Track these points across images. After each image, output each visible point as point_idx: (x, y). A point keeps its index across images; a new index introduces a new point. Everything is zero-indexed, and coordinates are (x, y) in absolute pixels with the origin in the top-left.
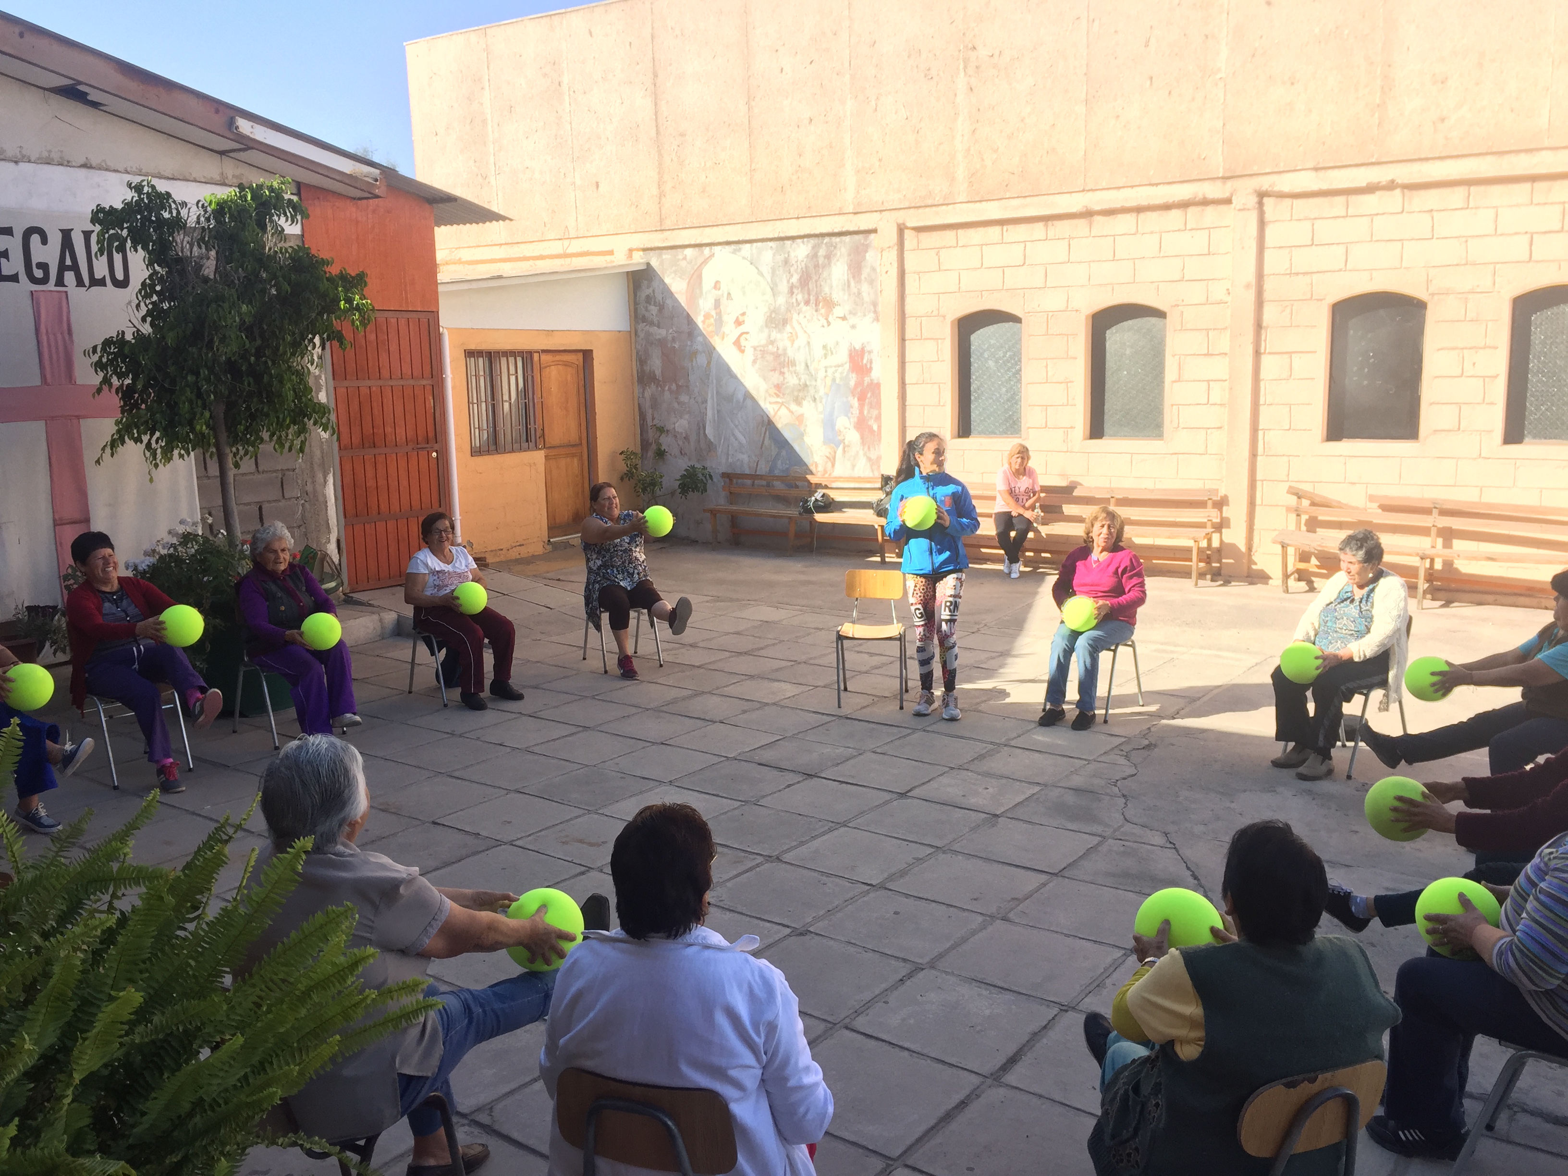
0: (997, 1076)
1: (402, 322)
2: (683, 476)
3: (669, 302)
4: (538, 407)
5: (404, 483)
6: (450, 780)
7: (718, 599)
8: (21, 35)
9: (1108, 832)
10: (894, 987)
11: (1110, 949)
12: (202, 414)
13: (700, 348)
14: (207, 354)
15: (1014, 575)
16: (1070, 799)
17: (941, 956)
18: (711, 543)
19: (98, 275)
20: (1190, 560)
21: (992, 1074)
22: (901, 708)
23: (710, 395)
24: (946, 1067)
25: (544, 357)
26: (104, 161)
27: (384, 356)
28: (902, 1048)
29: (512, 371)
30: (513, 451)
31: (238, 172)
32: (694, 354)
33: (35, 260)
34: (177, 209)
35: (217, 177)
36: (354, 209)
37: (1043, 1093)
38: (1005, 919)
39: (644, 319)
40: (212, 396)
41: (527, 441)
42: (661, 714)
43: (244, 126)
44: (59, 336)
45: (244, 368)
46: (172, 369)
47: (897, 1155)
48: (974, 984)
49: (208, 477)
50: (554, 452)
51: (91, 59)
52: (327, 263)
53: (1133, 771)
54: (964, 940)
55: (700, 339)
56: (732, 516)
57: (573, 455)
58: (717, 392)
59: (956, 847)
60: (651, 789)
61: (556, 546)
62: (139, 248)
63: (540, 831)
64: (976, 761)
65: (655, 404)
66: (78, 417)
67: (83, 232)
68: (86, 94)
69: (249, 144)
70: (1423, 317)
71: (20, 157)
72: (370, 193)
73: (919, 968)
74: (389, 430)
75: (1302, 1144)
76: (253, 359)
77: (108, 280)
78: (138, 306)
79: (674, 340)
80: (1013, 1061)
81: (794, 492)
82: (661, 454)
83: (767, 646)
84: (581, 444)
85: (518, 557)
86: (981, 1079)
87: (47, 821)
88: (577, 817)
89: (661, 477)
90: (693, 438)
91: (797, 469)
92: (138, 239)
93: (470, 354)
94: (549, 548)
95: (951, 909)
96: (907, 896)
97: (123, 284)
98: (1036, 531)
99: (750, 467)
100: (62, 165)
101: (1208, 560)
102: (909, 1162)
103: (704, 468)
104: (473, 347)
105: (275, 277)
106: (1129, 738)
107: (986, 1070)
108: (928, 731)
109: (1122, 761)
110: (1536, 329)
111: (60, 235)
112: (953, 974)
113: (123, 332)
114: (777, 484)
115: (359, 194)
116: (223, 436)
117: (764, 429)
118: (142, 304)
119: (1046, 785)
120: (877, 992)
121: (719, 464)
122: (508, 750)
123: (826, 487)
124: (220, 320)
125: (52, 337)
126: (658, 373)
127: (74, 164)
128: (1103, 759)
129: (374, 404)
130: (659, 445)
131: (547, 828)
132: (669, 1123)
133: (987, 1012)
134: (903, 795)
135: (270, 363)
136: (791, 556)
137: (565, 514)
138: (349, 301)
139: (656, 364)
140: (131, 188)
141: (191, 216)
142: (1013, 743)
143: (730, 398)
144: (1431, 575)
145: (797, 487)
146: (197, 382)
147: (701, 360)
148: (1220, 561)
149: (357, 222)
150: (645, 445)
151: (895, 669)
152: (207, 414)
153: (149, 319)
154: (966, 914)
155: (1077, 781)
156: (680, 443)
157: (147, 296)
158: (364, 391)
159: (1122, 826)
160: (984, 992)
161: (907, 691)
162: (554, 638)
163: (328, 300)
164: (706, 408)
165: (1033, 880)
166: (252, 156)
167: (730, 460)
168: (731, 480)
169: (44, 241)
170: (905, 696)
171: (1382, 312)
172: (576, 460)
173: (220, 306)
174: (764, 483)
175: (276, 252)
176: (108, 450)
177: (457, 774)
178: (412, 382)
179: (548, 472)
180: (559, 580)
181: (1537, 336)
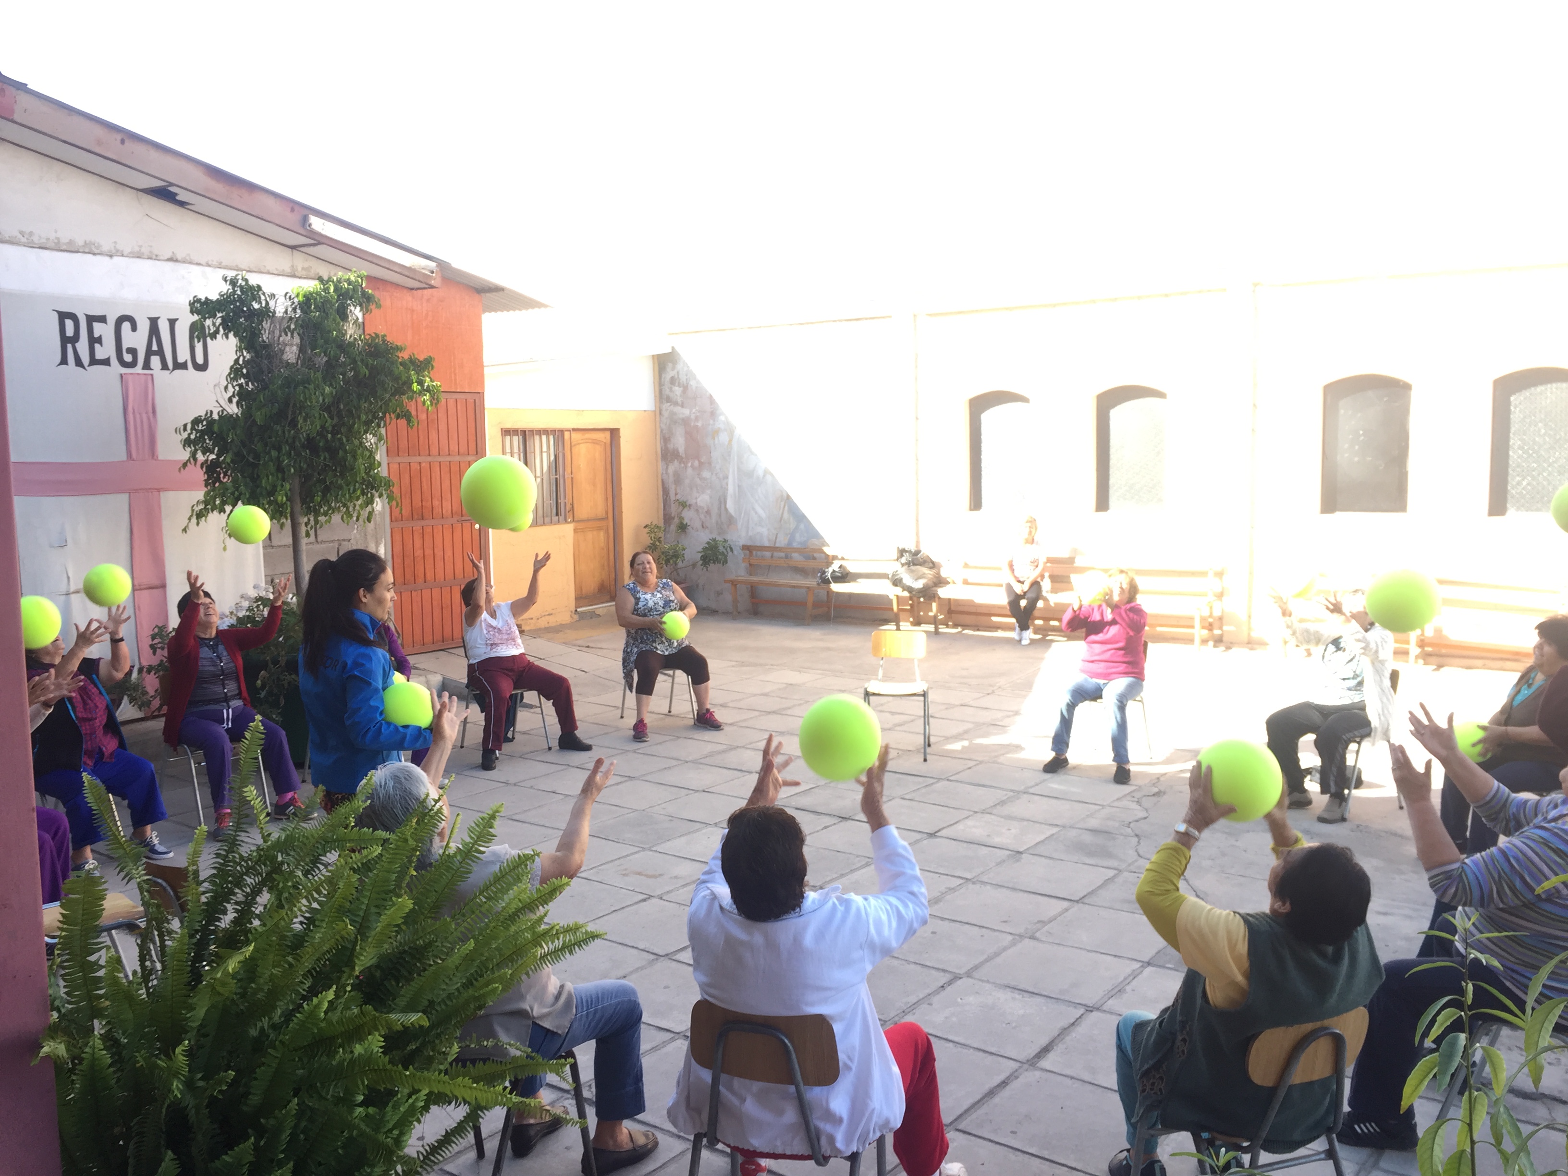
0: (1033, 1062)
1: (451, 403)
2: (705, 549)
3: (693, 383)
4: (568, 482)
5: (449, 553)
6: (510, 822)
7: (742, 664)
8: (123, 142)
9: (1123, 866)
10: (936, 992)
11: (1128, 962)
12: (282, 486)
13: (722, 426)
14: (289, 432)
15: (1025, 642)
16: (1088, 838)
17: (976, 968)
18: (731, 613)
19: (181, 360)
20: (1192, 627)
21: (1028, 1061)
22: (925, 760)
23: (731, 470)
24: (987, 1055)
25: (575, 436)
26: (189, 255)
27: (433, 435)
28: (946, 1040)
29: (545, 449)
30: (544, 524)
31: (306, 265)
32: (716, 432)
33: (125, 346)
34: (266, 300)
35: (288, 270)
36: (410, 299)
37: (1075, 1075)
38: (1032, 938)
39: (668, 399)
40: (292, 470)
41: (557, 514)
42: (701, 766)
43: (317, 223)
44: (144, 416)
45: (321, 444)
46: (259, 447)
47: (949, 1121)
48: (1008, 989)
49: (273, 547)
50: (583, 526)
51: (183, 164)
52: (399, 349)
53: (1144, 814)
54: (997, 954)
55: (722, 418)
56: (752, 587)
57: (599, 529)
58: (739, 468)
59: (985, 878)
60: (697, 830)
61: (582, 616)
62: (231, 335)
63: (601, 865)
64: (998, 807)
65: (678, 481)
66: (159, 490)
67: (169, 320)
68: (176, 194)
69: (319, 240)
70: (1409, 397)
71: (114, 251)
72: (426, 284)
73: (956, 977)
74: (436, 503)
75: (1298, 1076)
76: (330, 435)
77: (190, 364)
78: (226, 388)
79: (697, 419)
80: (1046, 1050)
81: (811, 564)
82: (683, 527)
83: (795, 706)
84: (607, 518)
85: (547, 626)
86: (1018, 1064)
87: (160, 849)
88: (632, 854)
89: (684, 549)
90: (714, 512)
91: (815, 541)
92: (228, 326)
93: (506, 432)
94: (576, 617)
95: (984, 930)
96: (942, 919)
97: (202, 368)
98: (1046, 600)
99: (769, 540)
100: (151, 258)
101: (1210, 627)
102: (961, 1127)
103: (725, 541)
104: (508, 425)
105: (354, 361)
106: (1140, 787)
107: (1022, 1057)
108: (951, 781)
109: (1134, 806)
110: (1515, 408)
111: (148, 323)
112: (988, 981)
113: (211, 412)
114: (796, 556)
115: (416, 284)
116: (298, 507)
117: (783, 504)
118: (230, 386)
119: (1064, 827)
120: (921, 996)
121: (739, 537)
122: (561, 797)
123: (843, 559)
124: (306, 399)
125: (138, 416)
126: (681, 450)
127: (162, 258)
128: (1116, 804)
129: (424, 479)
130: (681, 518)
131: (607, 863)
132: (786, 1041)
133: (1022, 1012)
134: (932, 835)
135: (344, 440)
136: (809, 625)
137: (591, 585)
138: (421, 383)
139: (679, 442)
140: (226, 281)
141: (280, 307)
142: (1031, 791)
143: (750, 474)
144: (1422, 641)
145: (814, 558)
146: (278, 458)
147: (723, 438)
148: (1221, 628)
149: (413, 311)
150: (667, 519)
151: (919, 725)
152: (288, 486)
153: (235, 400)
154: (997, 934)
155: (1093, 823)
156: (702, 516)
157: (235, 379)
158: (415, 467)
159: (1136, 861)
160: (1017, 996)
161: (929, 745)
162: (592, 699)
163: (400, 382)
164: (727, 484)
165: (1059, 906)
166: (322, 251)
167: (750, 534)
168: (751, 552)
169: (134, 328)
170: (928, 750)
171: (1370, 394)
172: (602, 534)
173: (305, 387)
174: (783, 555)
175: (355, 339)
176: (194, 520)
177: (514, 817)
178: (457, 458)
179: (577, 546)
180: (588, 647)
181: (1516, 416)
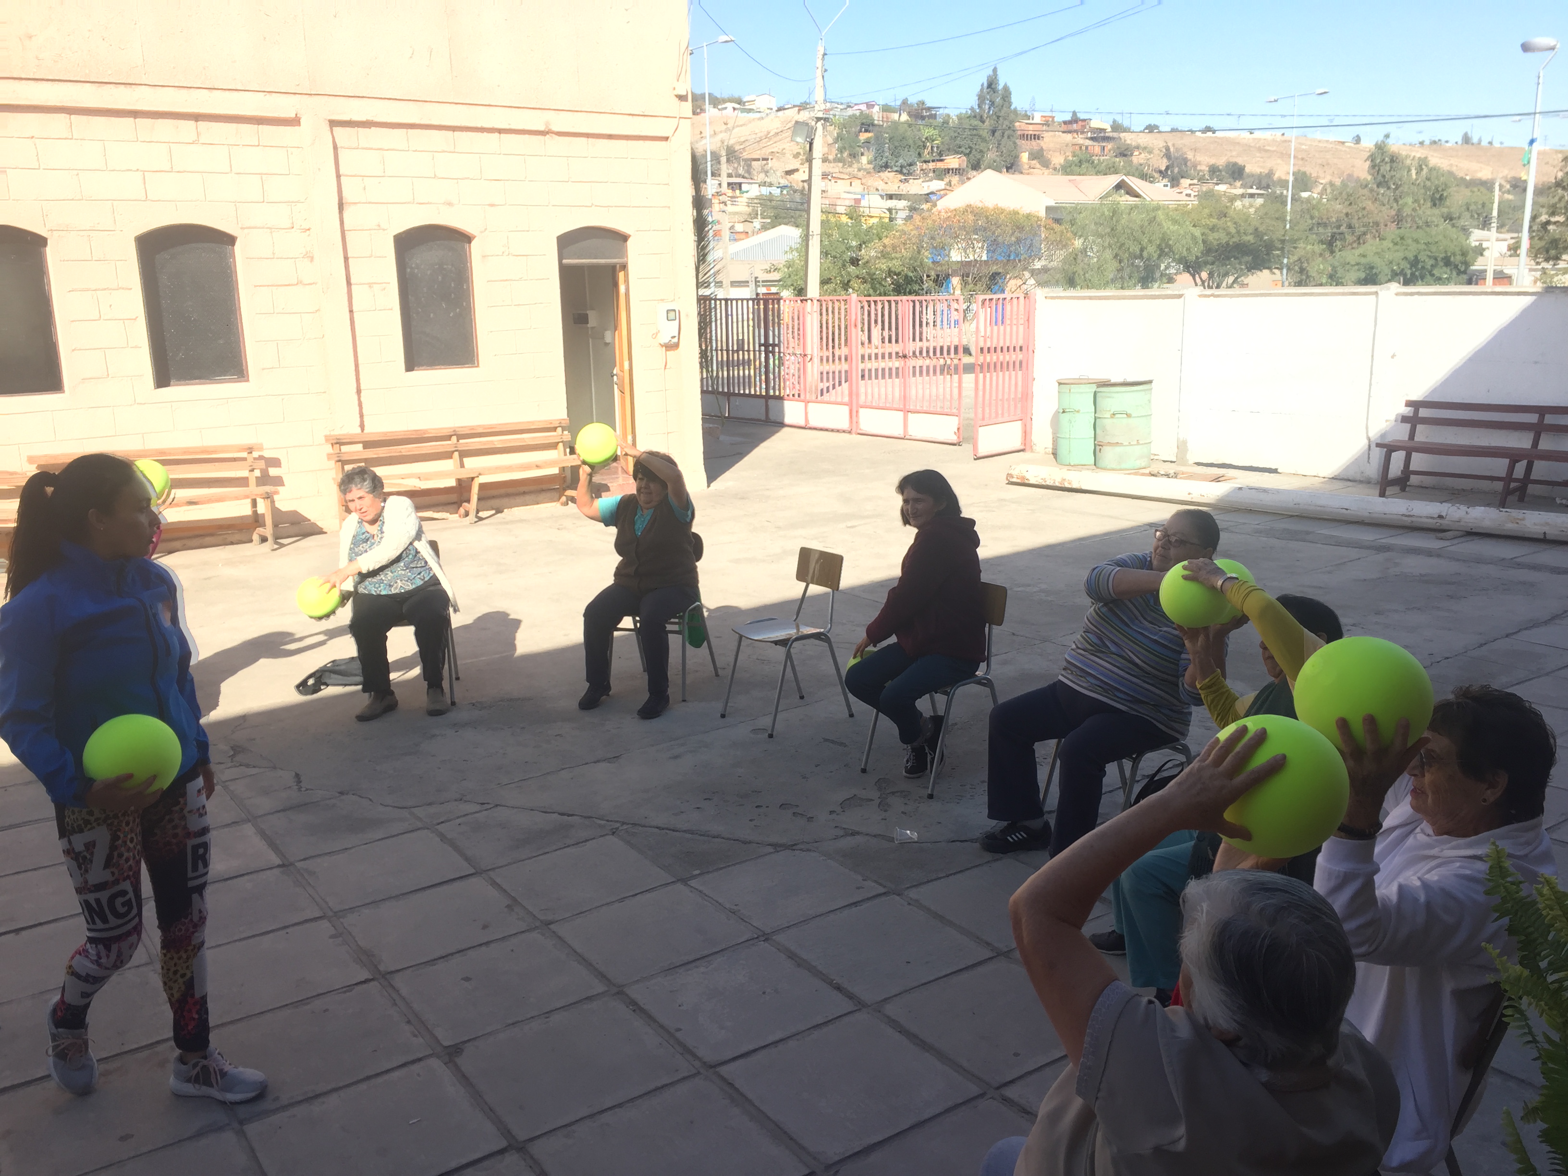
110: (161, 269)
181: (163, 278)
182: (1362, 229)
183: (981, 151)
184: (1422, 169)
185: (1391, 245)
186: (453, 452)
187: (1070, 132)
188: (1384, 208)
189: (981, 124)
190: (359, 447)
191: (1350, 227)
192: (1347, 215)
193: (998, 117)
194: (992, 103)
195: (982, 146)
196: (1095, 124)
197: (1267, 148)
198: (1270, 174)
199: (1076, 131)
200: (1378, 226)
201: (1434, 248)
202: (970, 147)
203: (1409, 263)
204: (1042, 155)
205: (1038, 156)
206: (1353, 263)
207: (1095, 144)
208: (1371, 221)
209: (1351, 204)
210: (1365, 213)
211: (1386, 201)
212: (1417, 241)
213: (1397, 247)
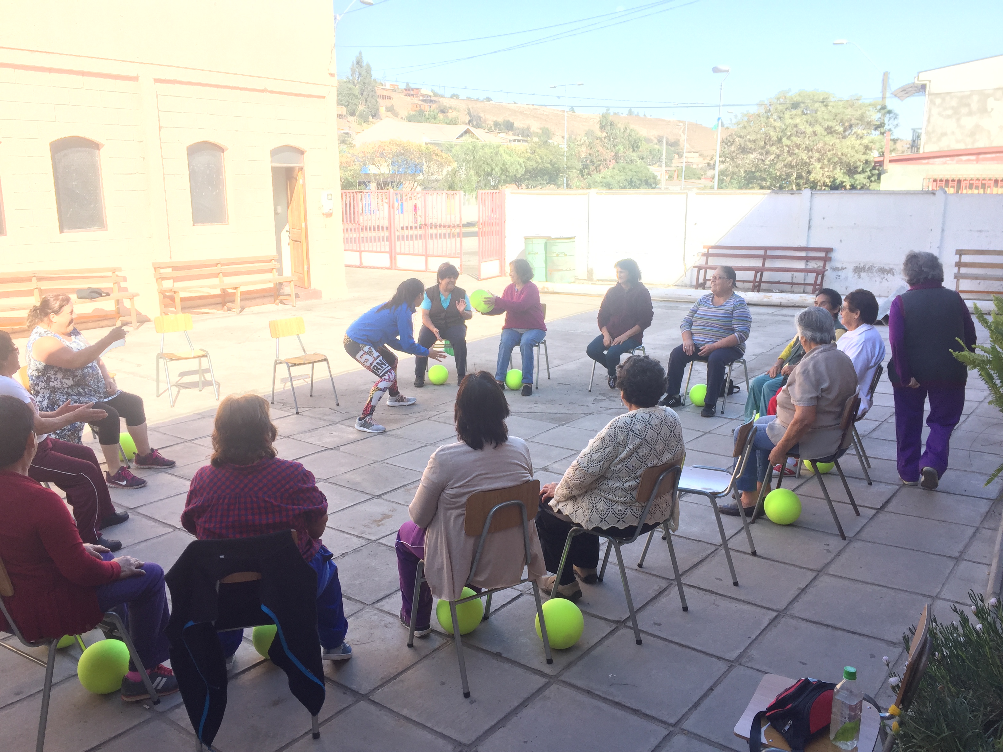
182: (598, 163)
183: (355, 104)
184: (626, 130)
185: (618, 172)
186: (219, 274)
187: (409, 95)
188: (608, 151)
189: (354, 87)
190: (170, 270)
191: (591, 161)
192: (590, 154)
193: (364, 83)
194: (360, 74)
195: (356, 101)
196: (424, 91)
197: (525, 112)
198: (528, 129)
199: (413, 95)
200: (606, 161)
201: (640, 175)
202: (348, 101)
203: (628, 182)
204: (394, 109)
205: (390, 109)
206: (599, 182)
207: (426, 104)
208: (603, 158)
209: (591, 148)
210: (599, 153)
211: (609, 147)
212: (631, 170)
213: (621, 174)
